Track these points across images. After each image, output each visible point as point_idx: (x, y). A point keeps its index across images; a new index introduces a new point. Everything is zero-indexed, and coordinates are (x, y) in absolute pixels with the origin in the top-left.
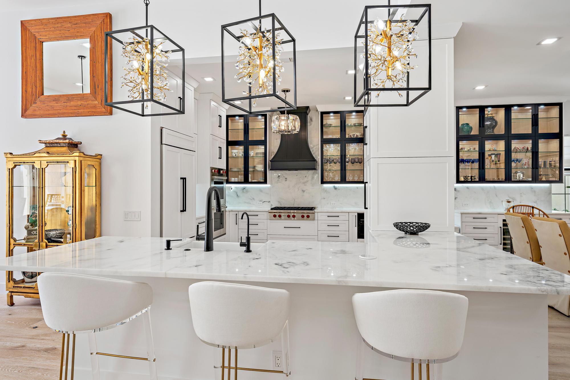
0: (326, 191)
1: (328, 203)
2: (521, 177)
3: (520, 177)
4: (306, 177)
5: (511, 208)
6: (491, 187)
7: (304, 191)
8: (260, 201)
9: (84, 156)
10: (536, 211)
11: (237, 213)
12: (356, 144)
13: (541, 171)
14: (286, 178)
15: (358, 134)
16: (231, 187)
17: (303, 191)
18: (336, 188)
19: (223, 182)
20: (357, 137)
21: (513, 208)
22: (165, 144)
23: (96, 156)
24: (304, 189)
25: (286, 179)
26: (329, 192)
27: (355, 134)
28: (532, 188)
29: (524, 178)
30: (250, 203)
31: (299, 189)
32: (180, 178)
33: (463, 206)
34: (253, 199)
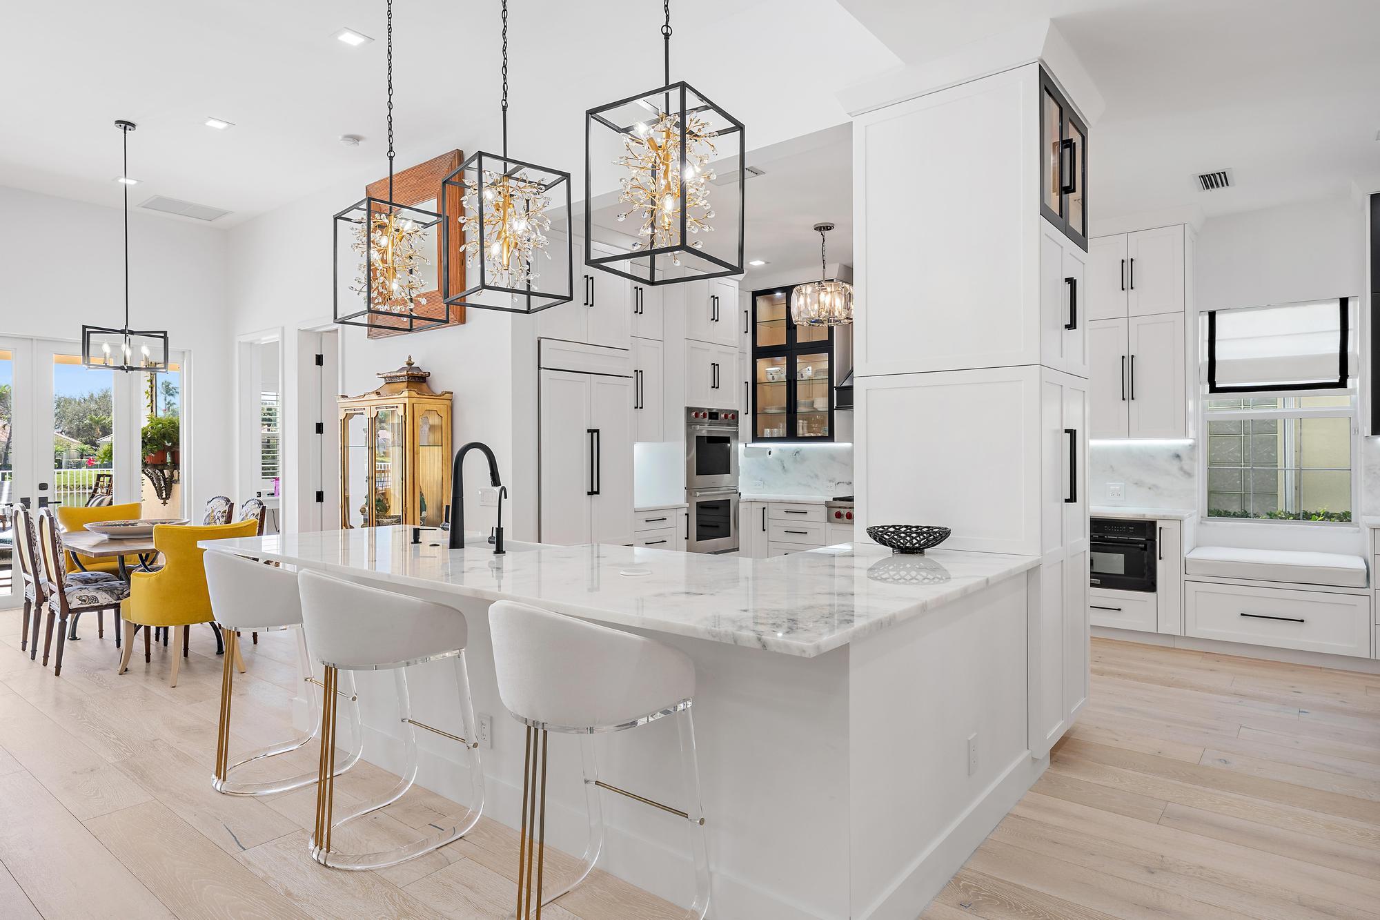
8: (830, 481)
9: (419, 396)
11: (765, 505)
16: (768, 448)
19: (729, 438)
22: (545, 368)
23: (441, 396)
30: (809, 486)
32: (586, 431)
34: (817, 476)
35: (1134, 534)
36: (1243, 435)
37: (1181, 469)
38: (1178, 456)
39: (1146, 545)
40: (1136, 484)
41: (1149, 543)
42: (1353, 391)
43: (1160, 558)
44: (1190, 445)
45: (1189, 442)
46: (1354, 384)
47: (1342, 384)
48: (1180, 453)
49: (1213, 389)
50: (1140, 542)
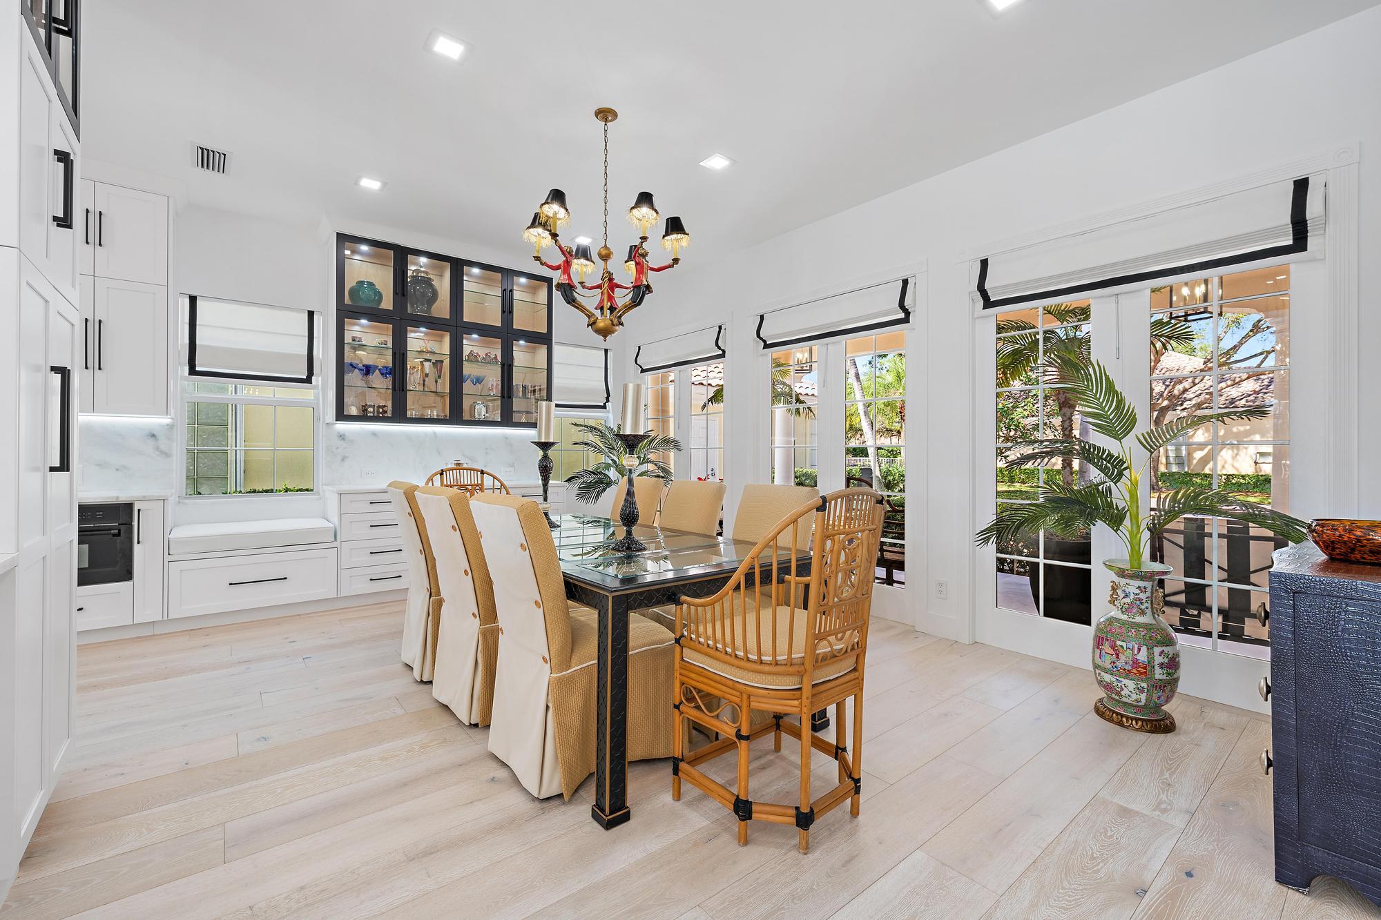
2: (483, 414)
3: (480, 415)
5: (435, 474)
6: (426, 435)
10: (488, 482)
13: (517, 404)
21: (441, 474)
28: (506, 438)
29: (487, 415)
33: (361, 476)
35: (103, 519)
36: (196, 426)
37: (157, 449)
38: (153, 436)
39: (119, 531)
40: (99, 465)
41: (123, 528)
42: (316, 387)
43: (138, 543)
44: (168, 425)
45: (166, 421)
46: (317, 381)
47: (308, 380)
48: (155, 433)
49: (193, 371)
50: (110, 529)
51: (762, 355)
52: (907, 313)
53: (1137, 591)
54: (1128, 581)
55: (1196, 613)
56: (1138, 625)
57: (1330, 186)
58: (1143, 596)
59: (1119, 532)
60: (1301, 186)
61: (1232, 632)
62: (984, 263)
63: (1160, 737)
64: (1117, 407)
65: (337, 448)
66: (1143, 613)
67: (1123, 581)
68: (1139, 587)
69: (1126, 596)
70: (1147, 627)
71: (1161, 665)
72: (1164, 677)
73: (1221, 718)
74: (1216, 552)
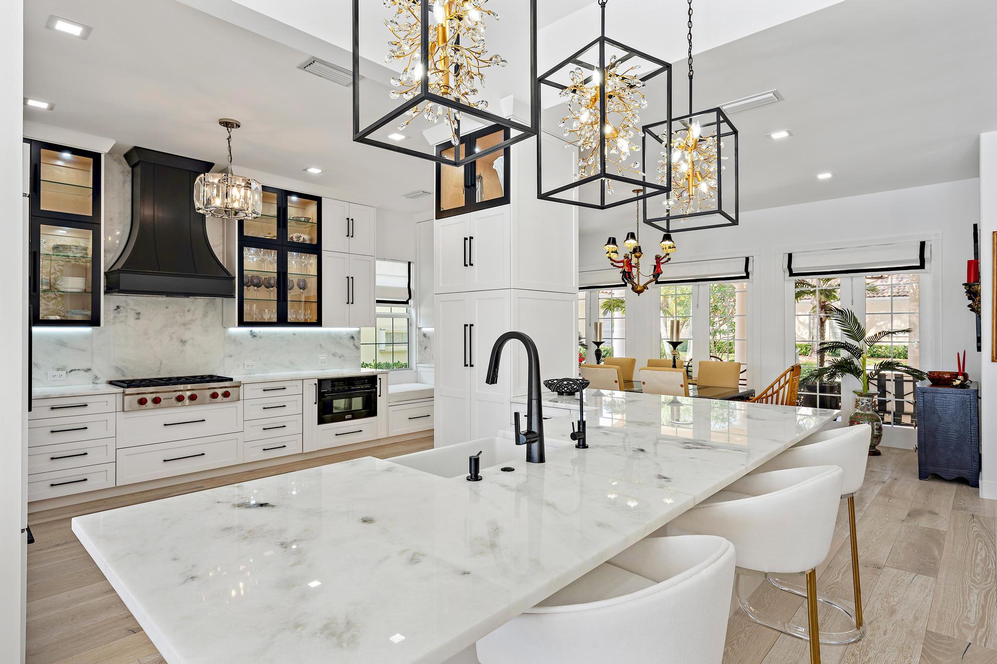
0: (234, 341)
1: (238, 366)
4: (188, 311)
7: (185, 342)
12: (295, 254)
14: (138, 312)
15: (306, 237)
17: (182, 341)
18: (255, 334)
20: (304, 241)
24: (184, 338)
25: (138, 314)
26: (241, 343)
27: (300, 237)
31: (171, 339)
38: (353, 337)
42: (410, 306)
43: (379, 396)
44: (358, 331)
47: (407, 302)
51: (654, 287)
52: (748, 274)
53: (867, 402)
54: (863, 398)
55: (882, 414)
56: (868, 415)
57: (932, 245)
58: (869, 403)
59: (859, 378)
60: (923, 244)
61: (898, 422)
62: (790, 256)
63: (876, 457)
64: (858, 329)
65: (423, 342)
66: (869, 410)
67: (861, 398)
68: (867, 400)
69: (863, 404)
70: (871, 415)
71: (877, 429)
72: (877, 434)
73: (896, 451)
74: (891, 387)
